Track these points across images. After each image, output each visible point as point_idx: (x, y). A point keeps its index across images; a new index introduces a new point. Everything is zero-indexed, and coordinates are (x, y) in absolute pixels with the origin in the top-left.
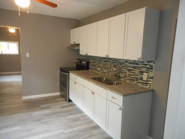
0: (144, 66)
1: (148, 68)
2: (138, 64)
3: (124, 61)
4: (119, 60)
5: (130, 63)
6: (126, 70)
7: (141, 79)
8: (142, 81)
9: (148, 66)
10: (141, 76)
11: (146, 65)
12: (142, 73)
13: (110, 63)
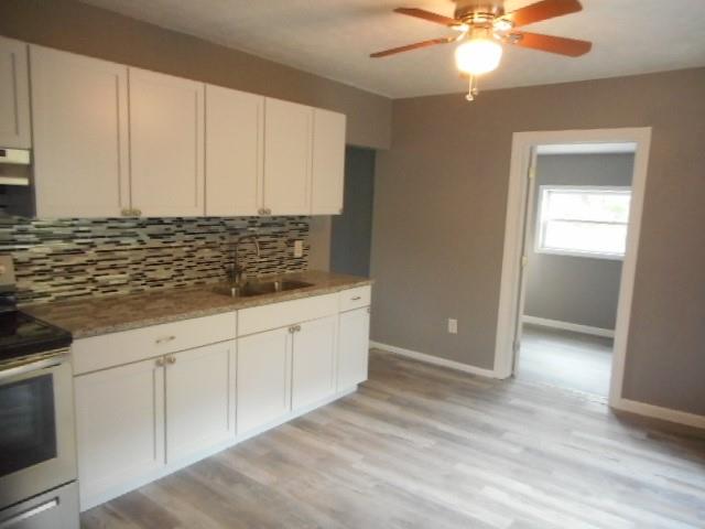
0: (293, 227)
1: (301, 230)
2: (283, 225)
3: (246, 222)
4: (227, 222)
5: (263, 225)
6: (249, 247)
7: (291, 256)
8: (293, 262)
9: (301, 226)
10: (290, 250)
11: (297, 224)
12: (291, 243)
13: (188, 237)
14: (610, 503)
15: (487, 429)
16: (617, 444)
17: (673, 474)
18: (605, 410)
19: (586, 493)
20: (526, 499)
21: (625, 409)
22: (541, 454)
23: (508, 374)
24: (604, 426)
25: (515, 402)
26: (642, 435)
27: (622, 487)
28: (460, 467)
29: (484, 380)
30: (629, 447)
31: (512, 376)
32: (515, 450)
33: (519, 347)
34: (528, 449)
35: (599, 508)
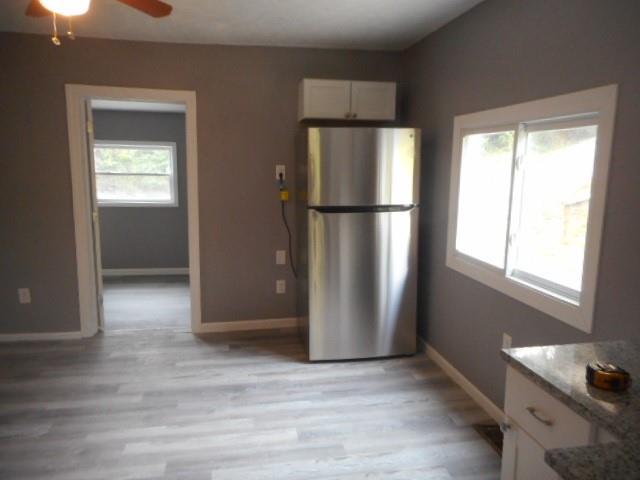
14: (231, 411)
15: (101, 390)
16: (211, 362)
17: (259, 370)
18: (191, 337)
19: (211, 411)
20: (167, 439)
21: (208, 331)
22: (160, 393)
23: (95, 331)
24: (196, 350)
25: (115, 354)
26: (227, 348)
27: (231, 395)
28: (91, 438)
29: (74, 343)
30: (222, 361)
31: (100, 332)
32: (137, 400)
33: (102, 301)
34: (148, 394)
35: (225, 418)
